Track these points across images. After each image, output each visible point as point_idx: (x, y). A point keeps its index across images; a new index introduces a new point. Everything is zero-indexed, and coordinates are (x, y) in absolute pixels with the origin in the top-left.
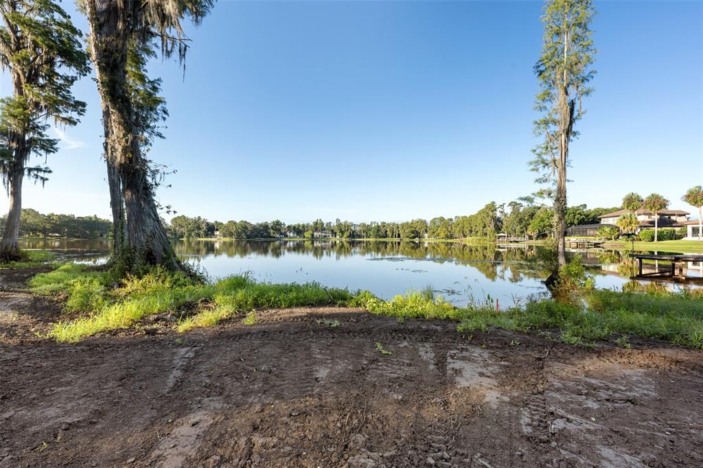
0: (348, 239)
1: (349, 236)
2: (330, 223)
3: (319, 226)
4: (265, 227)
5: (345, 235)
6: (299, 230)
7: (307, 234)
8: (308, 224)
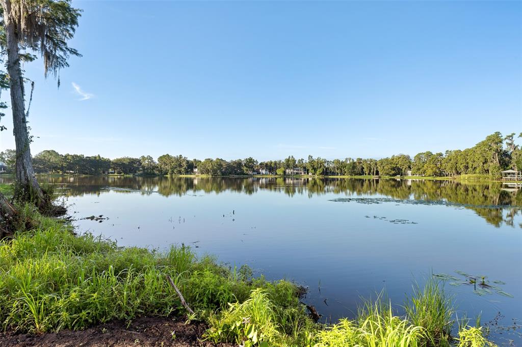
0: (321, 177)
1: (322, 173)
2: (302, 160)
3: (290, 163)
4: (239, 164)
5: (318, 172)
6: (271, 167)
7: (279, 171)
8: (280, 161)
